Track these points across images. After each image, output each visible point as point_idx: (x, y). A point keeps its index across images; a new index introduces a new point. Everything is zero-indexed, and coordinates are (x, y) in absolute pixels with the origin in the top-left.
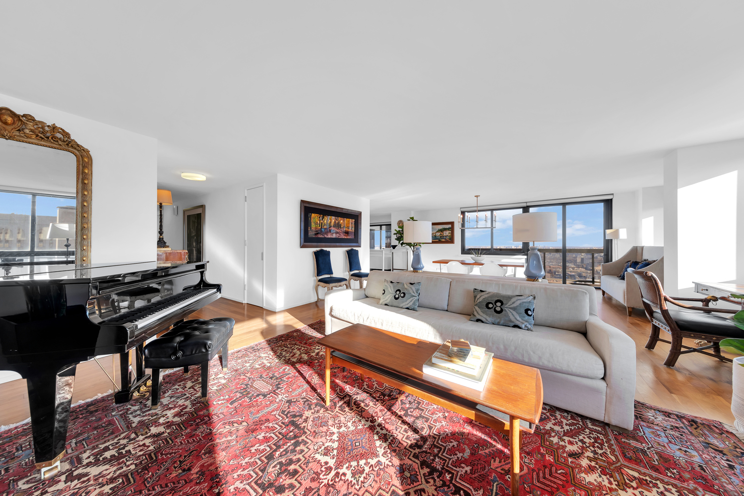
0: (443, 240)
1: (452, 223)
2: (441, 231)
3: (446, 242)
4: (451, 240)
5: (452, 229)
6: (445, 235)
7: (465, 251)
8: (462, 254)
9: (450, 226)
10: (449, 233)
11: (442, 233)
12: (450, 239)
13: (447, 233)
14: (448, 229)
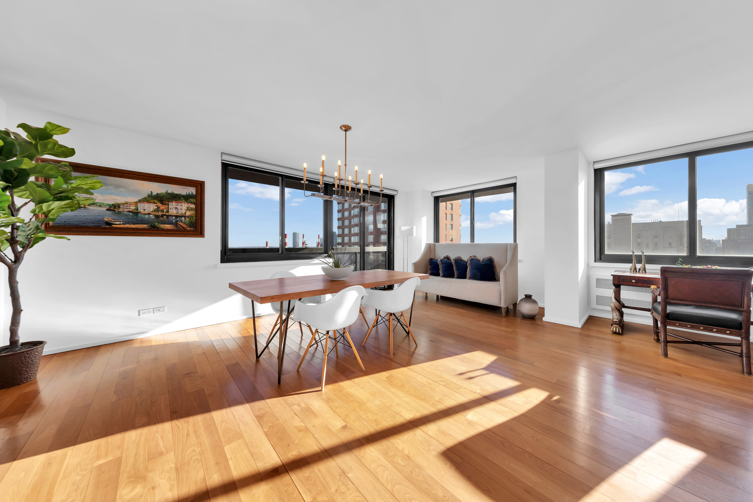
0: (168, 227)
1: (200, 186)
2: (162, 199)
3: (179, 232)
4: (196, 228)
5: (198, 199)
6: (173, 212)
7: (229, 255)
8: (222, 262)
9: (192, 190)
10: (188, 209)
11: (162, 207)
12: (191, 224)
13: (182, 209)
14: (187, 198)
